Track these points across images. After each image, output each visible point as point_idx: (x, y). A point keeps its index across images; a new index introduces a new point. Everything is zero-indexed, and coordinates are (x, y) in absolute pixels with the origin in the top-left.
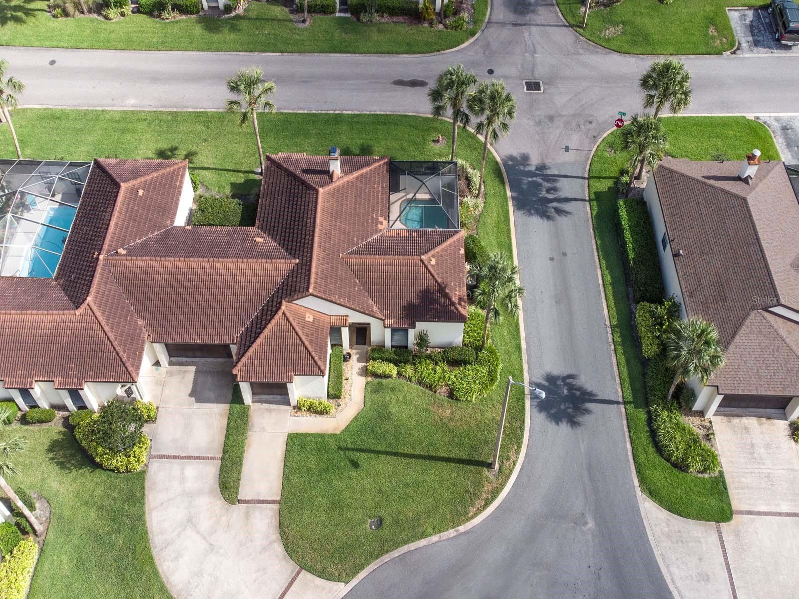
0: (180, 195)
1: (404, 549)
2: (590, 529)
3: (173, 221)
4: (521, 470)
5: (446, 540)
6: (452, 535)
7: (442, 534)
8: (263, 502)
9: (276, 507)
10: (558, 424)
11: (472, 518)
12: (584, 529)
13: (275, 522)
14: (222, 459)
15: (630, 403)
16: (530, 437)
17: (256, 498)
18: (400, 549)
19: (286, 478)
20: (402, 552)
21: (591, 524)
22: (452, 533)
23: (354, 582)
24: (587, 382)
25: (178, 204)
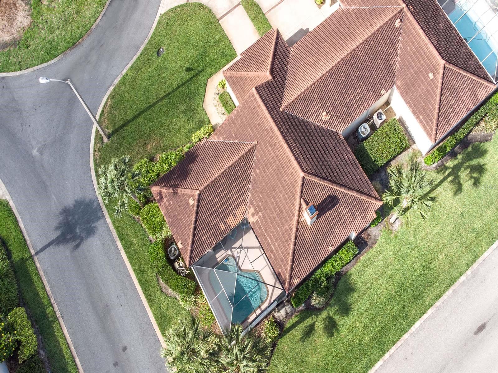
0: (412, 112)
1: (138, 54)
2: (35, 148)
3: (398, 88)
4: (89, 150)
5: (118, 76)
6: (116, 81)
7: (122, 76)
8: (227, 13)
9: (218, 17)
10: (76, 201)
11: (108, 99)
12: (39, 146)
13: (214, 11)
14: (264, 15)
15: (27, 260)
16: (91, 177)
17: (232, 12)
18: (141, 51)
19: (223, 33)
20: (139, 51)
21: (35, 152)
22: (116, 82)
23: (157, 18)
24: (64, 251)
25: (408, 103)
